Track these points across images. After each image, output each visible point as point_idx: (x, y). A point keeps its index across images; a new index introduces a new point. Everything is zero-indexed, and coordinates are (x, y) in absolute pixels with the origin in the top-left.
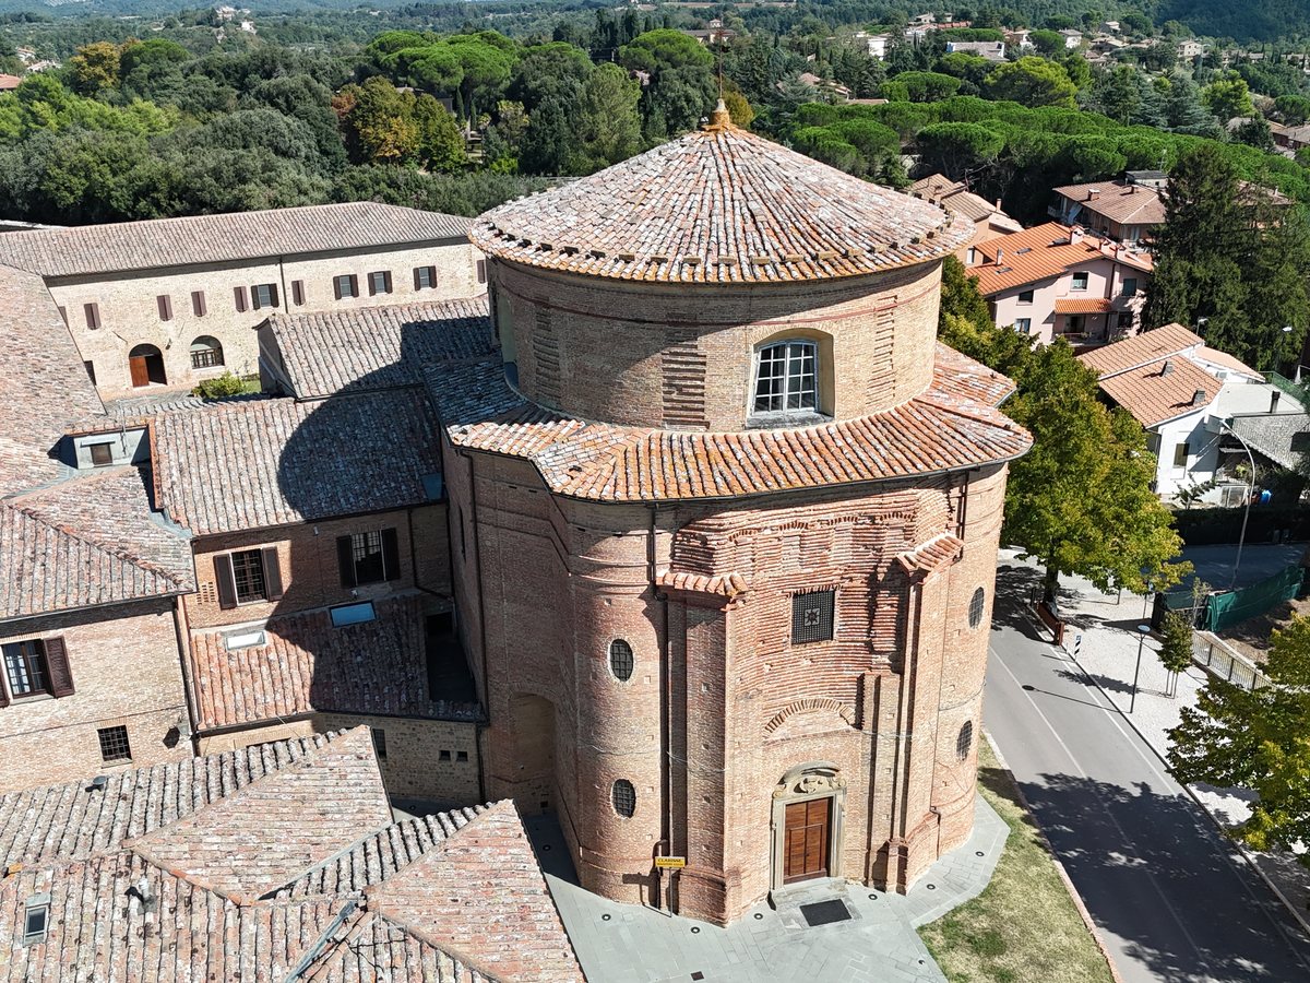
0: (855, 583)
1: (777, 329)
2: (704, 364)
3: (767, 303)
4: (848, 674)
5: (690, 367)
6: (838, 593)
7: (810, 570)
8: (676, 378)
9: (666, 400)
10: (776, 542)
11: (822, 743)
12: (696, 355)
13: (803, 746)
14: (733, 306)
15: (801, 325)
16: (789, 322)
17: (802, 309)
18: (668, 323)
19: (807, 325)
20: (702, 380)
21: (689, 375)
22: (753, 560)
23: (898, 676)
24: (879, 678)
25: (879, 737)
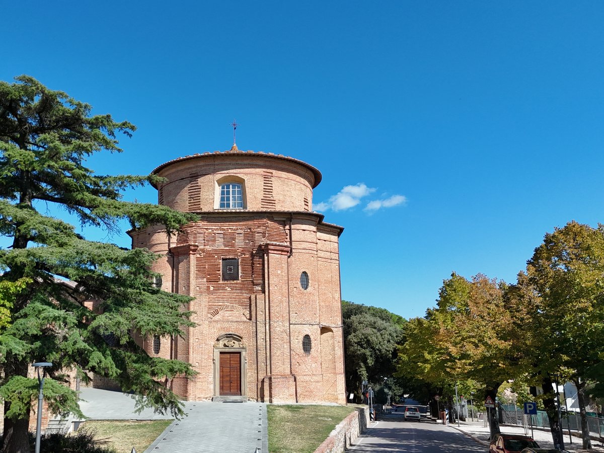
0: (246, 256)
1: (224, 175)
2: (200, 188)
3: (220, 167)
4: (245, 295)
5: (197, 190)
6: (240, 260)
7: (228, 248)
8: (192, 195)
9: (189, 203)
10: (213, 235)
11: (235, 324)
12: (198, 186)
13: (226, 325)
14: (209, 168)
15: (232, 174)
16: (228, 173)
17: (233, 169)
18: (190, 177)
19: (235, 175)
20: (200, 194)
21: (196, 193)
22: (204, 240)
23: (264, 294)
24: (256, 296)
25: (258, 322)
